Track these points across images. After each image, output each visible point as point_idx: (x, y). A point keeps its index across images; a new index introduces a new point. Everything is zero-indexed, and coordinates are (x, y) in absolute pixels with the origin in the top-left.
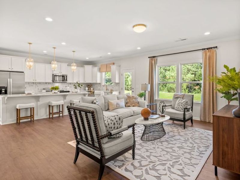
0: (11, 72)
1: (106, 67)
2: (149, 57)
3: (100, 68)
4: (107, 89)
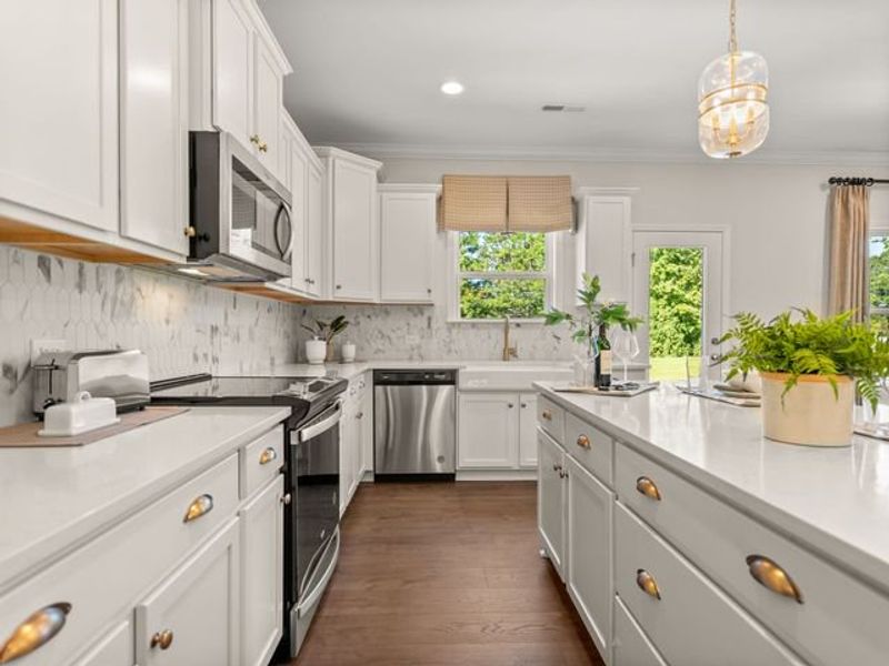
1: (508, 200)
2: (832, 181)
3: (440, 200)
4: (511, 345)
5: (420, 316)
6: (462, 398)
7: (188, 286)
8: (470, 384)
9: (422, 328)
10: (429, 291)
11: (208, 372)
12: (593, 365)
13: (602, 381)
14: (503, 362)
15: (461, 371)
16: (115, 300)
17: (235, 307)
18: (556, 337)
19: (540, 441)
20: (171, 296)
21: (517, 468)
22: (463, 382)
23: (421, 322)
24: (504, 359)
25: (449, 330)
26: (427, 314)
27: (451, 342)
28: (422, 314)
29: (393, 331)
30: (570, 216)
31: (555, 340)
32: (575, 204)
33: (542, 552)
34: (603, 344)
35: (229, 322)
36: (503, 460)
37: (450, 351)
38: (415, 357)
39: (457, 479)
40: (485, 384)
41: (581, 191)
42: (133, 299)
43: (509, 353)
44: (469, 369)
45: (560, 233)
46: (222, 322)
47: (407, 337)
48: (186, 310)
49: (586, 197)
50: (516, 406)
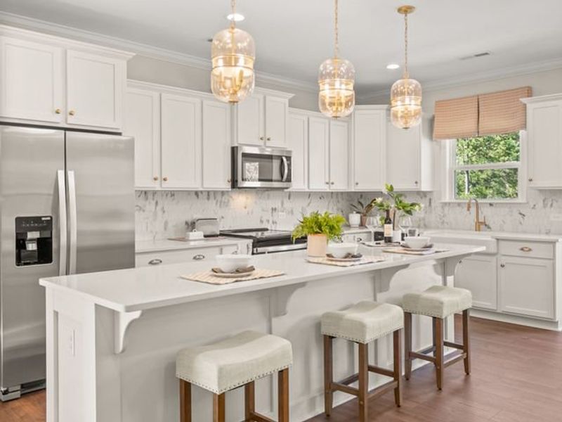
0: (67, 132)
1: (478, 112)
4: (481, 220)
5: (424, 198)
7: (257, 193)
9: (426, 207)
10: (416, 183)
11: (266, 227)
14: (475, 232)
16: (221, 202)
17: (289, 198)
18: (521, 214)
20: (247, 198)
23: (426, 202)
24: (477, 230)
25: (443, 207)
26: (428, 197)
27: (444, 216)
31: (520, 216)
35: (285, 206)
37: (443, 223)
42: (229, 201)
46: (280, 205)
48: (256, 203)
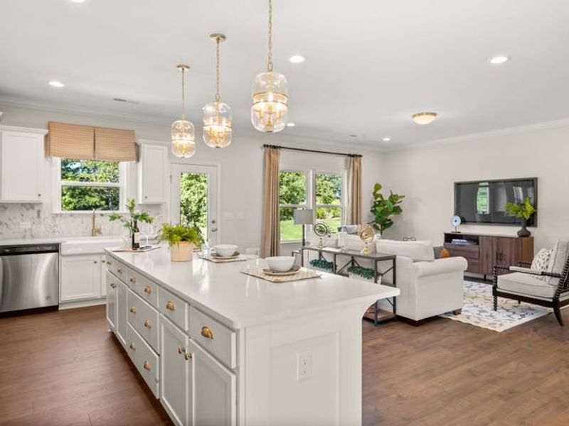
1: (94, 141)
2: (265, 146)
3: (47, 137)
4: (97, 227)
5: (31, 210)
6: (63, 260)
8: (69, 252)
9: (33, 218)
10: (39, 195)
12: (131, 239)
13: (135, 246)
14: (92, 237)
15: (63, 244)
19: (107, 276)
21: (100, 297)
22: (64, 251)
23: (33, 213)
24: (93, 235)
25: (54, 218)
26: (37, 208)
27: (54, 226)
28: (33, 208)
29: (10, 219)
30: (133, 154)
32: (137, 146)
33: (109, 330)
34: (135, 229)
36: (92, 294)
37: (54, 232)
38: (27, 236)
39: (60, 309)
40: (80, 250)
41: (140, 141)
43: (96, 232)
44: (69, 242)
45: (129, 163)
47: (21, 223)
49: (142, 145)
50: (99, 262)
